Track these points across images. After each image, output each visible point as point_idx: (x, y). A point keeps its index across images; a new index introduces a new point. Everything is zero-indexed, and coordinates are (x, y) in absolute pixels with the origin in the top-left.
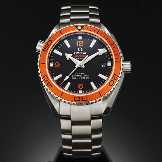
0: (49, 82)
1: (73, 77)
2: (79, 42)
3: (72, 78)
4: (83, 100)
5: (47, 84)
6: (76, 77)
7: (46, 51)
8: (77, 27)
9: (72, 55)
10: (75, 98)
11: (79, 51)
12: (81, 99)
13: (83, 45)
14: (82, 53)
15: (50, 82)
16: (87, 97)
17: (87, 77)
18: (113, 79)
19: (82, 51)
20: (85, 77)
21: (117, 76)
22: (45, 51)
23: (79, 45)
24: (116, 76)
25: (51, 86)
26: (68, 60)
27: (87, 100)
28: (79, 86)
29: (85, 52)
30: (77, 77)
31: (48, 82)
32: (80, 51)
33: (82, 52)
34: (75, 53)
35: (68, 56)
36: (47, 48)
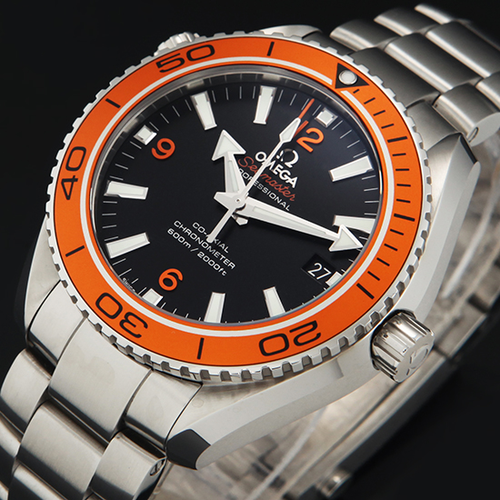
0: (74, 180)
1: (176, 230)
2: (309, 131)
3: (170, 231)
4: (126, 325)
5: (64, 181)
6: (185, 235)
7: (162, 71)
8: (342, 68)
9: (243, 152)
10: (104, 295)
12: (121, 317)
13: (310, 150)
14: (281, 172)
15: (76, 180)
16: (146, 326)
17: (222, 265)
18: (291, 337)
19: (289, 164)
20: (217, 260)
21: (319, 335)
22: (161, 69)
24: (313, 335)
25: (68, 198)
26: (214, 158)
27: (139, 336)
28: (165, 275)
29: (295, 179)
30: (188, 239)
31: (70, 175)
32: (282, 164)
33: (286, 168)
34: (261, 157)
35: (228, 147)
36: (179, 62)
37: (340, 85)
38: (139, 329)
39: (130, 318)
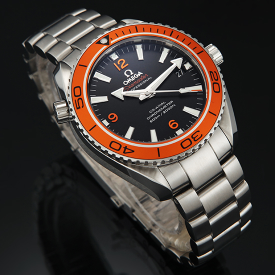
0: (126, 148)
1: (151, 119)
2: (119, 64)
3: (151, 121)
4: (196, 139)
5: (124, 152)
6: (154, 117)
7: (83, 107)
8: (99, 42)
9: (123, 88)
10: (181, 144)
11: (128, 76)
12: (192, 140)
13: (127, 64)
14: (135, 77)
15: (126, 147)
16: (199, 131)
17: (171, 105)
18: (214, 81)
19: (132, 73)
20: (169, 106)
21: (215, 72)
22: (81, 107)
23: (120, 68)
24: (215, 74)
25: (133, 151)
26: (123, 99)
27: (202, 135)
28: (171, 126)
29: (139, 72)
30: (156, 116)
31: (122, 149)
33: (133, 75)
34: (126, 83)
35: (119, 93)
36: (80, 101)
37: (108, 44)
38: (199, 134)
39: (194, 136)
